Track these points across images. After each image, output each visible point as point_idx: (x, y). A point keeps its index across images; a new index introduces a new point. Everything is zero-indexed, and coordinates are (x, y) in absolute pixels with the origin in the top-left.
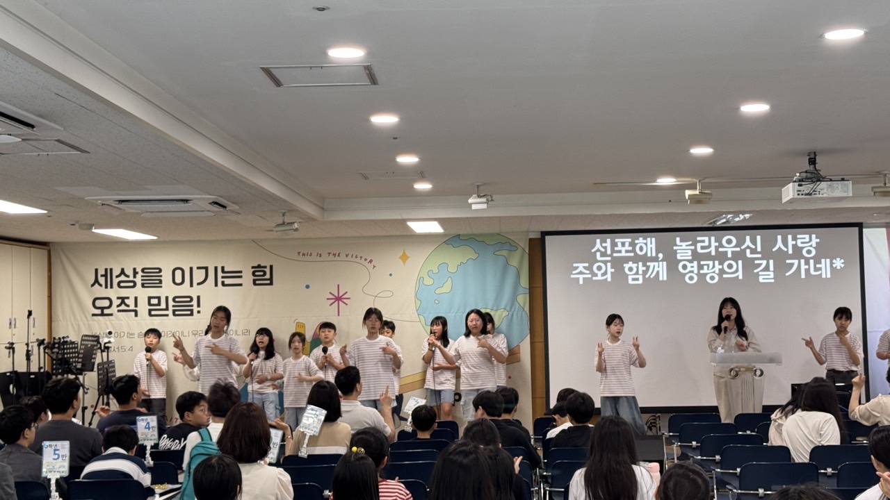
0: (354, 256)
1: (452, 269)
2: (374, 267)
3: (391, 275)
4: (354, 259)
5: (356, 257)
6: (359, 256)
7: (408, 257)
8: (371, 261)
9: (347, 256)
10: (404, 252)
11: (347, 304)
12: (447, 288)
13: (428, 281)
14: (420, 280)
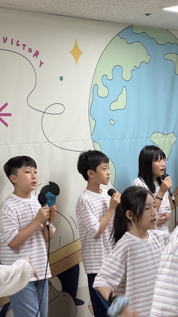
0: (15, 43)
1: (127, 75)
2: (42, 63)
3: (61, 78)
4: (14, 48)
5: (18, 45)
6: (21, 43)
7: (81, 53)
8: (37, 54)
9: (5, 41)
10: (76, 44)
11: (7, 125)
12: (121, 103)
13: (103, 92)
14: (95, 87)
